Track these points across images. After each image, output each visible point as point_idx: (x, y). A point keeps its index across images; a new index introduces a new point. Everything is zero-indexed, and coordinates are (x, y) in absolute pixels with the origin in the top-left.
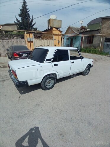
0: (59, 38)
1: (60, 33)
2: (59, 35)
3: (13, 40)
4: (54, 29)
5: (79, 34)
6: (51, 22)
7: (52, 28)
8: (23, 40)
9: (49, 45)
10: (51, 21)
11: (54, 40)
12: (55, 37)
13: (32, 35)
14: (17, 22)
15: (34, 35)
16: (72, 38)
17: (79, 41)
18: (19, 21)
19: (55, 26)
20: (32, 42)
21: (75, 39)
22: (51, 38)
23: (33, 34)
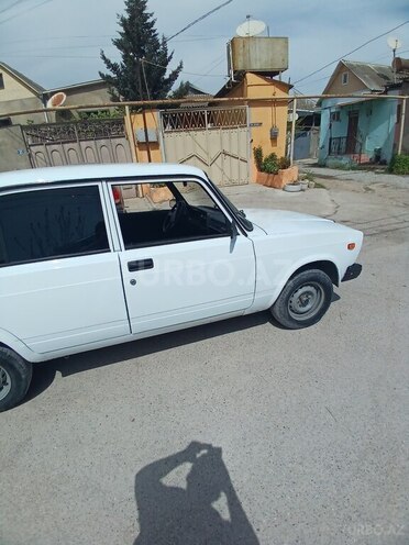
0: (274, 115)
1: (280, 95)
2: (274, 102)
3: (84, 144)
4: (251, 78)
5: (385, 93)
6: (240, 51)
7: (240, 76)
8: (122, 141)
9: (227, 150)
10: (239, 45)
11: (253, 125)
12: (254, 114)
13: (154, 118)
14: (108, 72)
15: (163, 115)
16: (357, 113)
17: (386, 122)
18: (114, 67)
19: (257, 66)
20: (156, 145)
21: (370, 113)
22: (239, 120)
23: (157, 114)
